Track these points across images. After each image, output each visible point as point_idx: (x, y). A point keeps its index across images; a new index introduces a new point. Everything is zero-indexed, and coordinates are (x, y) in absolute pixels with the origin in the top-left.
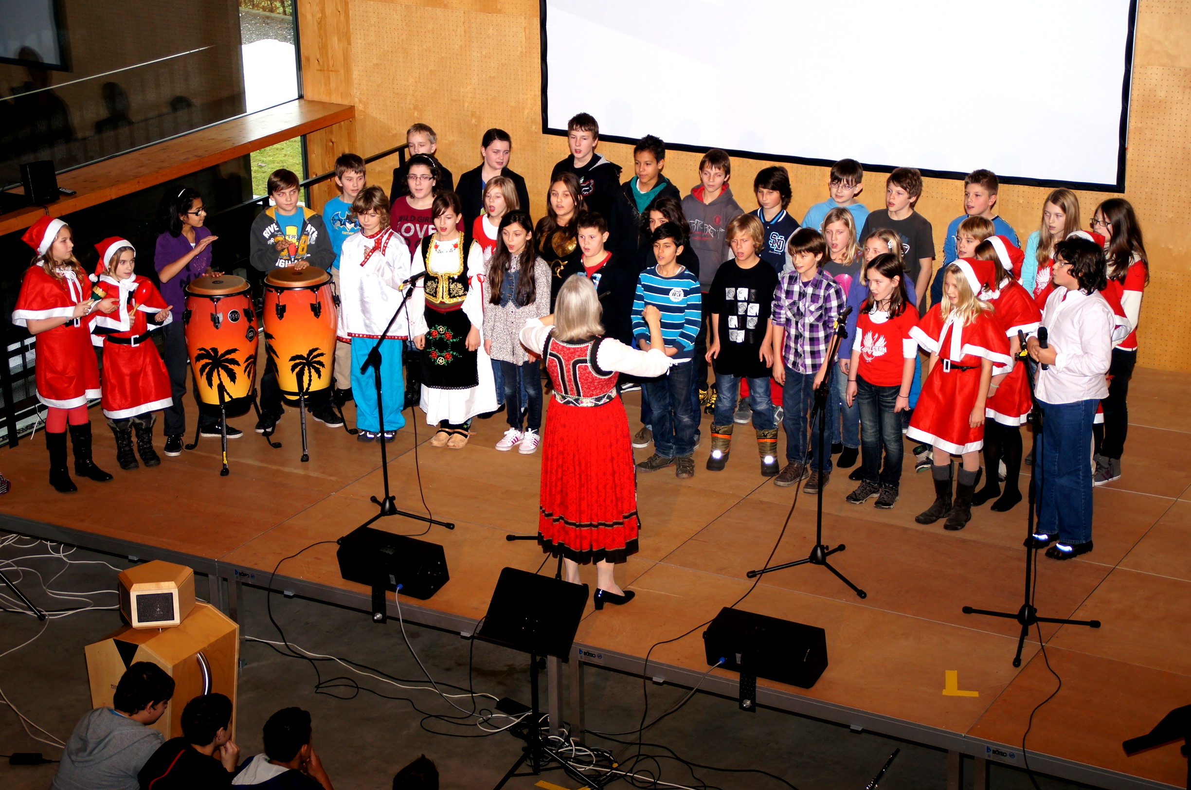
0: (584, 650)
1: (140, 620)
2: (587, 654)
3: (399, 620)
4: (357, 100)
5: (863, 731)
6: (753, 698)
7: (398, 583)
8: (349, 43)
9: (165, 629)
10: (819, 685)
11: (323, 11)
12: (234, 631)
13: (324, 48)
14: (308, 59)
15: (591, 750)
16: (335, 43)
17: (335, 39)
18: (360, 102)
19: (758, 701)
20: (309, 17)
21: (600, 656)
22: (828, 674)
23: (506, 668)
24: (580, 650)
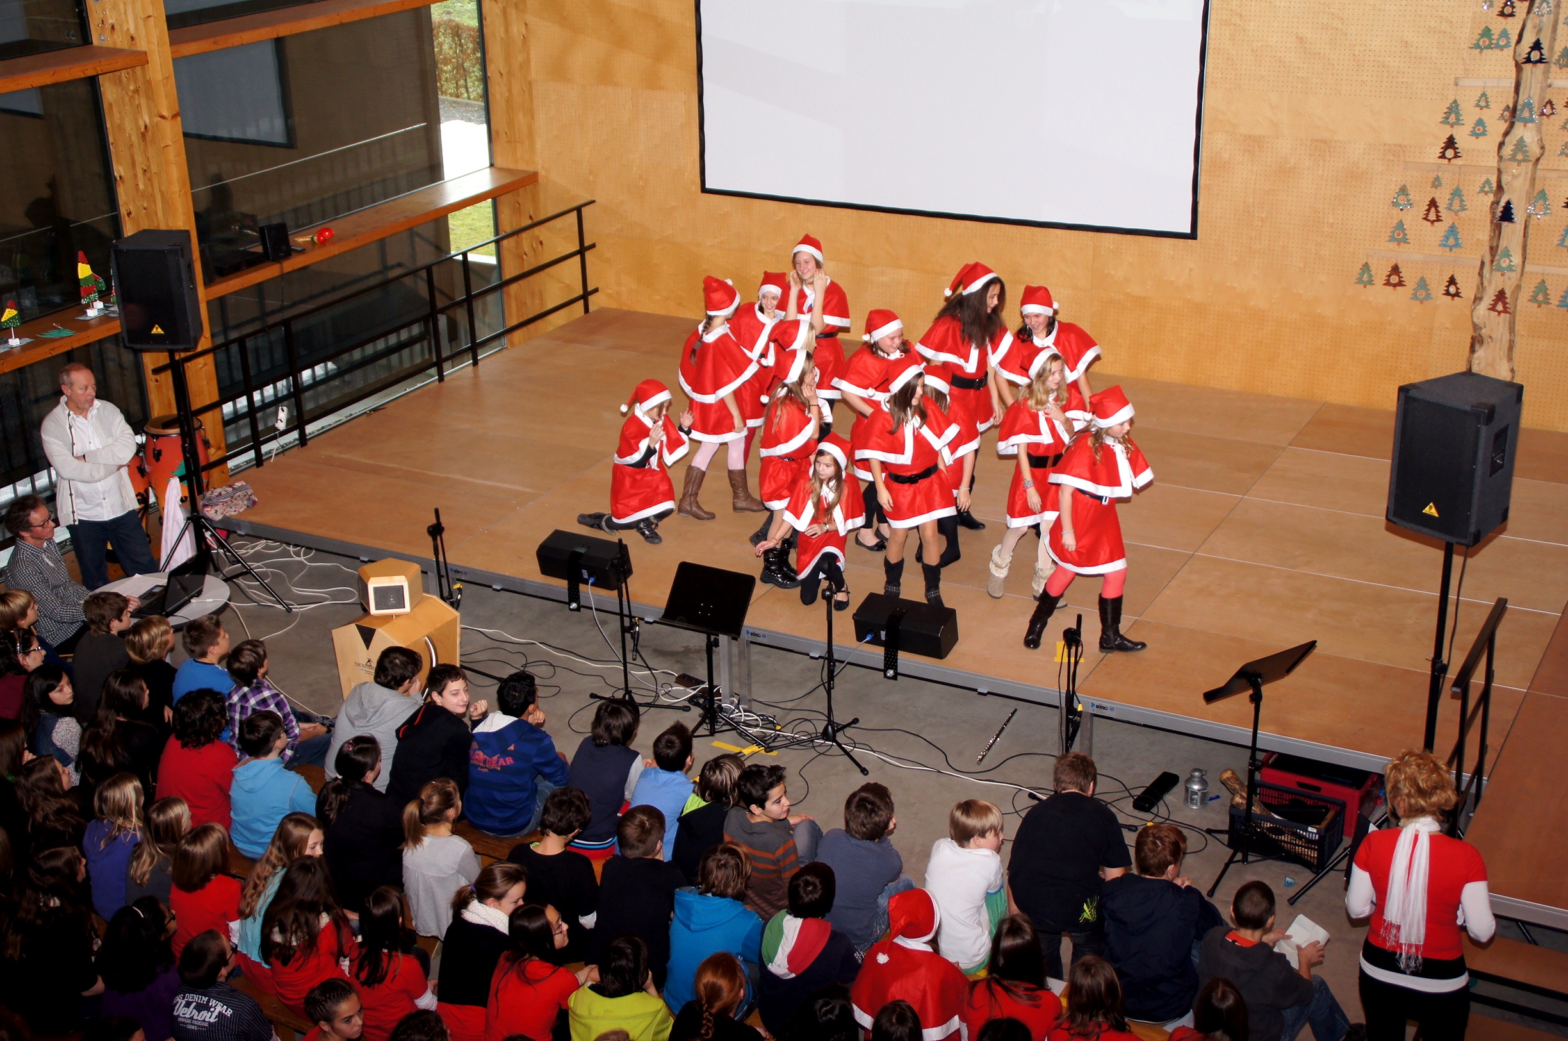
0: (751, 631)
1: (377, 609)
2: (753, 634)
3: (591, 608)
4: (540, 166)
5: (989, 693)
6: (895, 668)
7: (590, 576)
8: (533, 118)
9: (398, 616)
10: (950, 656)
11: (510, 91)
12: (456, 618)
13: (511, 123)
14: (497, 133)
15: (758, 716)
16: (521, 118)
17: (521, 116)
18: (543, 168)
19: (900, 670)
20: (498, 96)
21: (764, 636)
22: (957, 648)
23: (682, 649)
24: (748, 632)
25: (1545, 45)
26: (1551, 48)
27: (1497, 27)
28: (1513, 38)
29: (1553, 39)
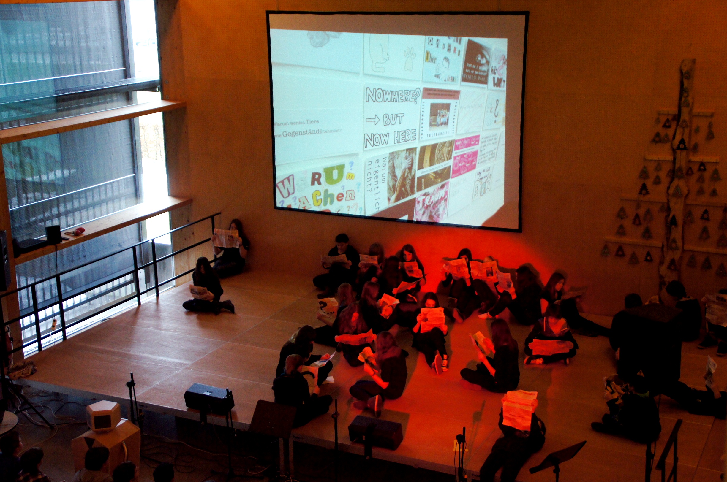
1: (96, 428)
2: (296, 437)
5: (419, 468)
6: (370, 456)
10: (399, 448)
12: (138, 431)
19: (373, 456)
25: (686, 141)
26: (689, 143)
27: (663, 132)
28: (671, 137)
29: (690, 138)
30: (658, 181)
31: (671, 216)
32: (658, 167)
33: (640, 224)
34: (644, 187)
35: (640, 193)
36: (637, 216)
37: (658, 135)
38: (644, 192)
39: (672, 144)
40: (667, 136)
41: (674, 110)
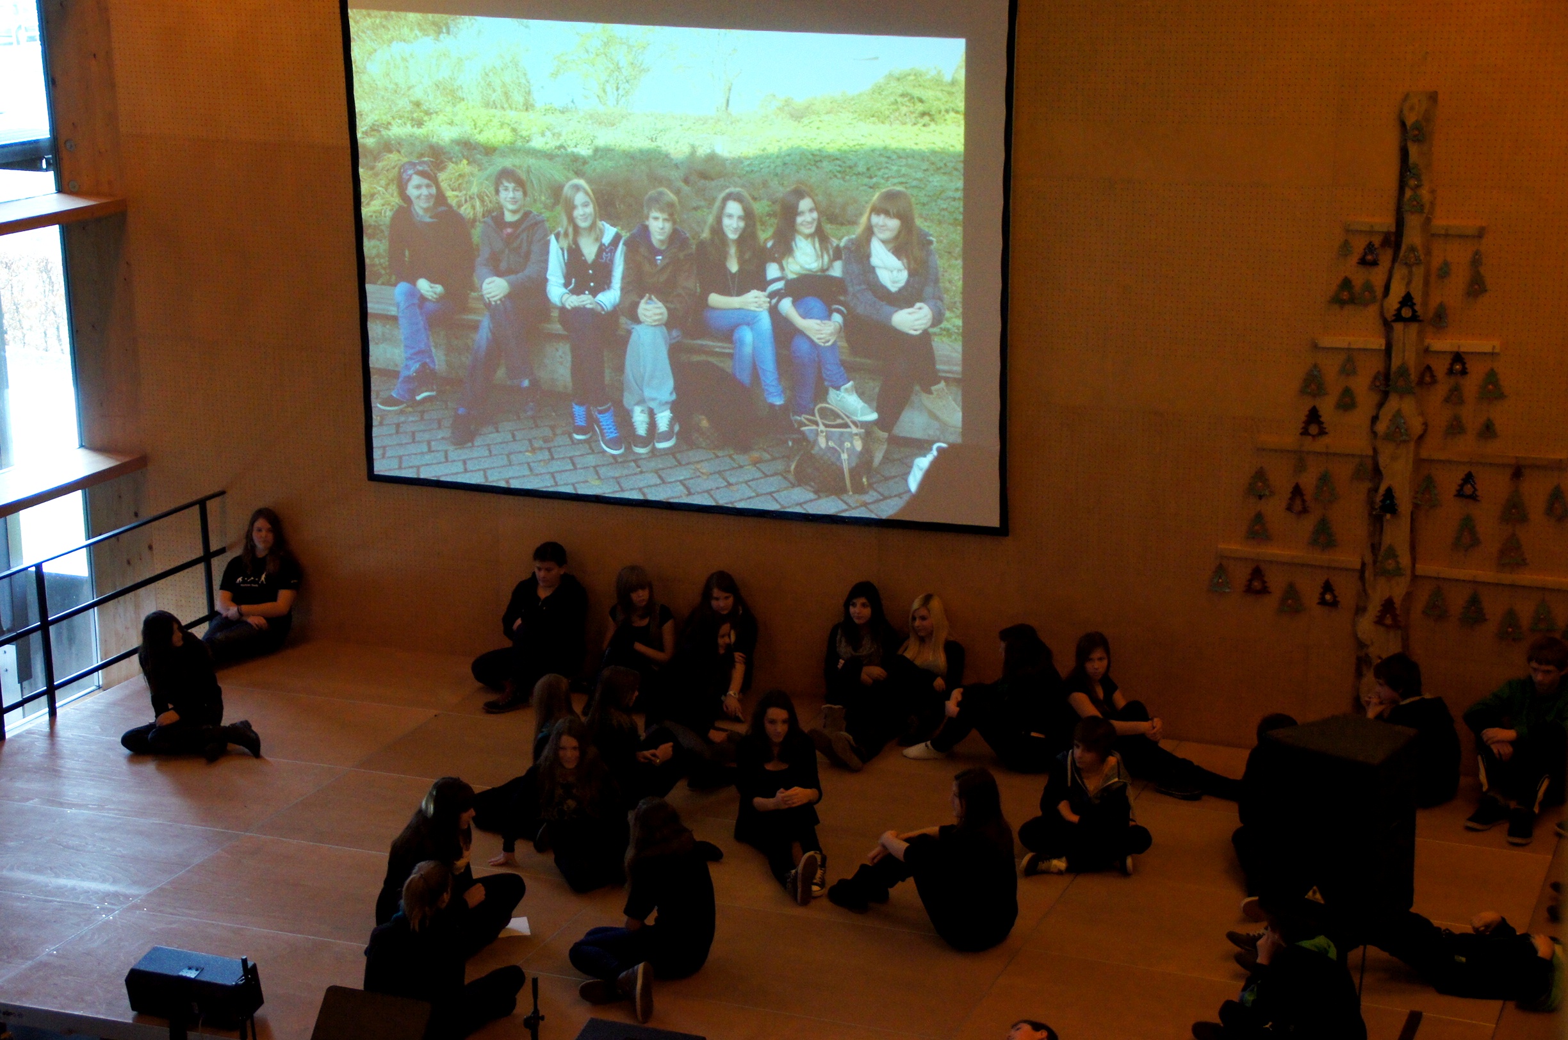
4: (149, 448)
8: (139, 384)
18: (153, 449)
25: (1417, 298)
26: (1425, 304)
27: (1359, 277)
28: (1379, 291)
29: (1426, 294)
30: (1347, 402)
31: (1382, 489)
32: (1349, 366)
33: (1305, 511)
34: (1314, 416)
35: (1305, 432)
36: (1297, 491)
37: (1346, 283)
38: (1314, 429)
39: (1382, 306)
40: (1368, 287)
41: (1384, 221)
